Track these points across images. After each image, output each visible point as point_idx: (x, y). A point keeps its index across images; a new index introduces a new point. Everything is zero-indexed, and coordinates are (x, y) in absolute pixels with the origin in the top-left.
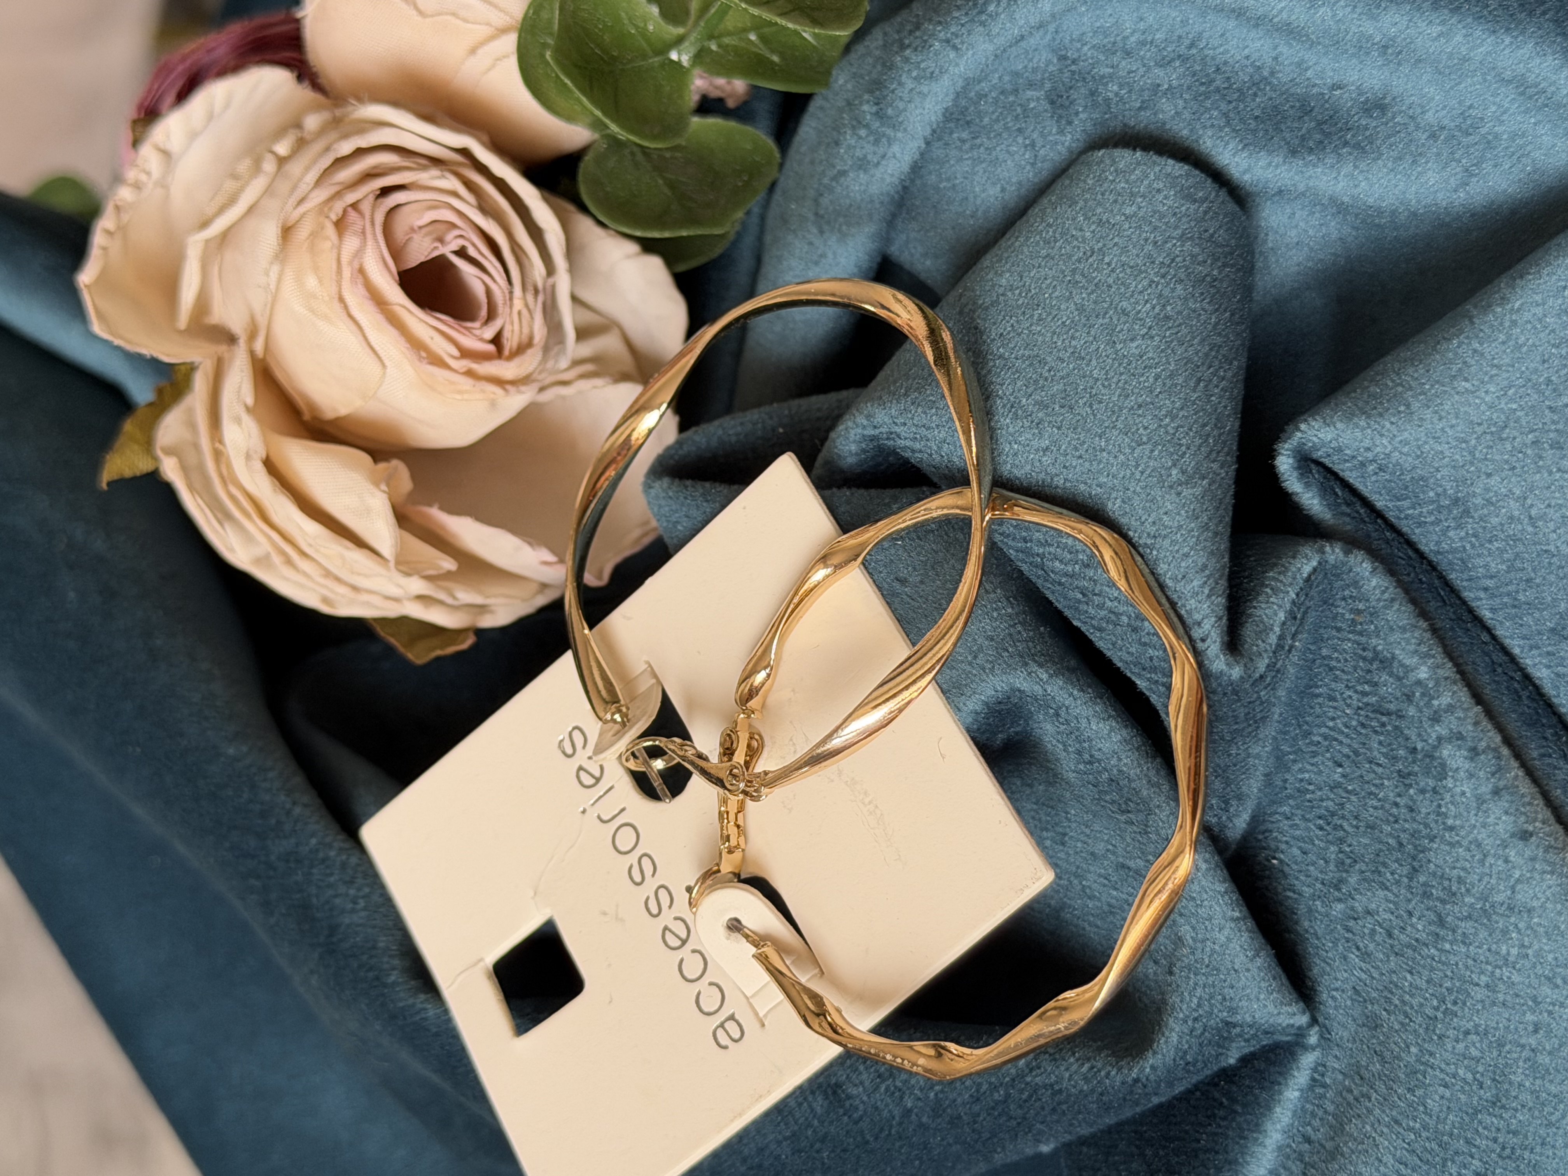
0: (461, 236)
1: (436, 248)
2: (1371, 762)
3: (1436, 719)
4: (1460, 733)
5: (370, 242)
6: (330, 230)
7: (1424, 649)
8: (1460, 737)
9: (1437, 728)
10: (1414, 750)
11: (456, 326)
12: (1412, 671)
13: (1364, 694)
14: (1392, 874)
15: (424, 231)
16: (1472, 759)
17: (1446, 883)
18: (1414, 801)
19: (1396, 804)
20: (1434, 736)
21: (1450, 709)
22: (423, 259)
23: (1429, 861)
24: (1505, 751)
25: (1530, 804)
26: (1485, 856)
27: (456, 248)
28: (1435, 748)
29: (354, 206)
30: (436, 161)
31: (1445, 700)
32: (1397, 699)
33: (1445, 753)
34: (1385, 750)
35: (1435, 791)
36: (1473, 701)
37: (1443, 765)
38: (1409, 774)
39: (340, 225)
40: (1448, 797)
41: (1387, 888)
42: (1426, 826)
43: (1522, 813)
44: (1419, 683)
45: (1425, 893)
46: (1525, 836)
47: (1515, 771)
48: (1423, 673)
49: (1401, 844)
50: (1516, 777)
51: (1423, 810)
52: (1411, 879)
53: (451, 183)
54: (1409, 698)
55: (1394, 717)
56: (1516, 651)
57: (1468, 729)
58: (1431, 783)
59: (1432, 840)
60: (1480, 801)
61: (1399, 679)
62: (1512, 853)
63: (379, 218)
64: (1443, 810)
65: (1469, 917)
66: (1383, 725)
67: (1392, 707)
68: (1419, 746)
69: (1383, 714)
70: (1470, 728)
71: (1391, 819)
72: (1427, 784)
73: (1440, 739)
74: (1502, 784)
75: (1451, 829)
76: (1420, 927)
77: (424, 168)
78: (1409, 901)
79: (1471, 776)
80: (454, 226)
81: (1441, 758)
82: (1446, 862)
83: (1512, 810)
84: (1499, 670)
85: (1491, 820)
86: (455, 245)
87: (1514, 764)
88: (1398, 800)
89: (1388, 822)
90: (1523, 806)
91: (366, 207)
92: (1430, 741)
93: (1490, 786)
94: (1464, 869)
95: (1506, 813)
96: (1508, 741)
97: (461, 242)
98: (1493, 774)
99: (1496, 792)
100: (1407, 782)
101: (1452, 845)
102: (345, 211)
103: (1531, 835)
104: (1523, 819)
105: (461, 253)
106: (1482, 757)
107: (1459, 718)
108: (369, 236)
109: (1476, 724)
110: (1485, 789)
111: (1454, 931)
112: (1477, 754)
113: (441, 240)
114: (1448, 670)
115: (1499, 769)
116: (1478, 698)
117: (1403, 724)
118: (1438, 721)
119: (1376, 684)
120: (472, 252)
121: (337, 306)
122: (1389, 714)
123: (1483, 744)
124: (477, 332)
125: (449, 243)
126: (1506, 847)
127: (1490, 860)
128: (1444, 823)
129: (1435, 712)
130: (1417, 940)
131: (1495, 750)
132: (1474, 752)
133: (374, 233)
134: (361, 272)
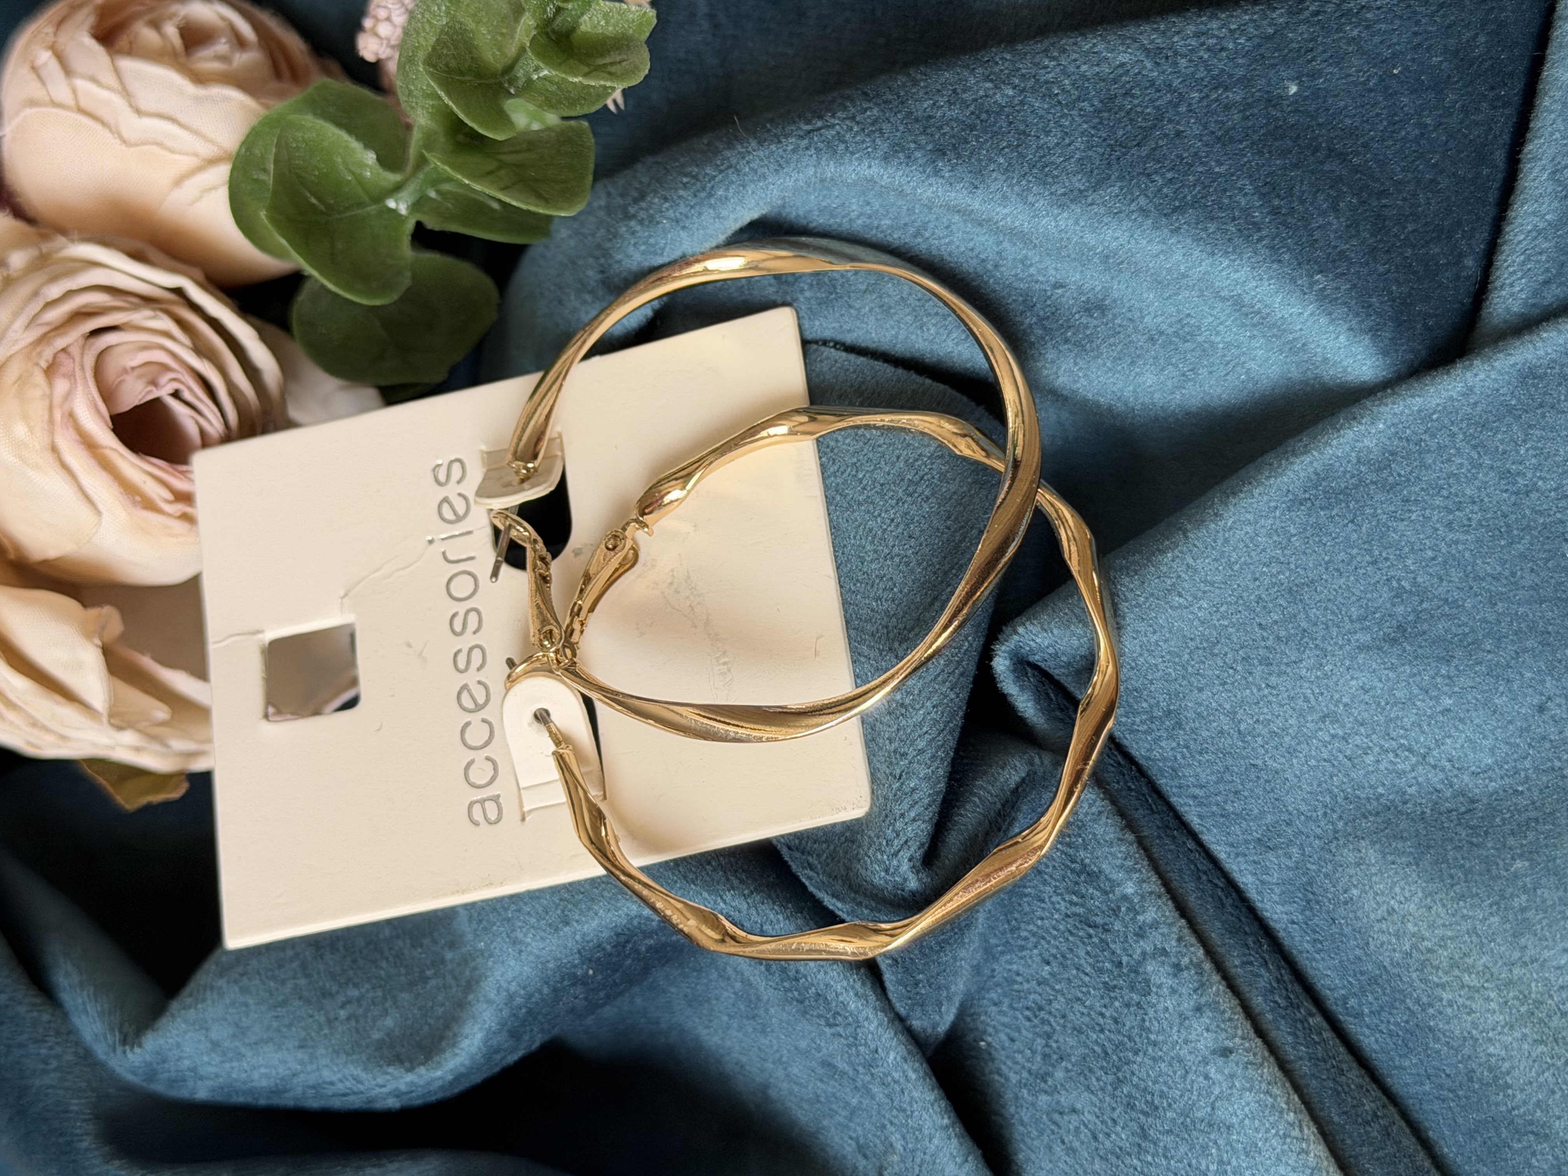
0: (175, 379)
1: (150, 390)
3: (1141, 934)
4: (1164, 949)
5: (80, 390)
6: (39, 378)
7: (1129, 863)
8: (1164, 952)
9: (1142, 943)
10: (1119, 964)
11: (170, 470)
12: (1119, 885)
14: (1098, 1080)
15: (137, 372)
16: (1175, 975)
17: (1149, 1098)
18: (1119, 1014)
19: (1102, 1015)
20: (1139, 951)
21: (1155, 925)
22: (136, 402)
23: (1133, 1074)
24: (1208, 966)
25: (1230, 1020)
26: (1187, 1072)
27: (171, 391)
28: (1139, 963)
29: (64, 350)
30: (148, 301)
31: (1149, 915)
32: (1104, 913)
33: (1150, 968)
34: (1091, 961)
35: (1138, 1004)
36: (1177, 914)
37: (1147, 981)
38: (1115, 987)
39: (50, 371)
40: (1151, 1013)
41: (1092, 1092)
42: (1130, 1038)
43: (1222, 1030)
44: (1125, 897)
45: (1128, 1104)
46: (1226, 1052)
47: (1217, 986)
48: (1129, 889)
49: (1106, 1053)
50: (1217, 994)
51: (1128, 1024)
52: (1115, 1089)
53: (164, 323)
54: (1116, 912)
55: (1100, 930)
56: (1222, 856)
57: (1171, 945)
58: (1136, 997)
59: (1136, 1053)
60: (1183, 1017)
61: (1106, 893)
62: (1213, 1070)
63: (90, 360)
64: (1147, 1023)
65: (1169, 1132)
66: (1090, 936)
67: (1099, 920)
68: (1125, 959)
69: (1090, 926)
70: (1174, 943)
71: (1098, 1028)
72: (1131, 998)
73: (1144, 954)
74: (1203, 1000)
75: (1155, 1044)
76: (1123, 1137)
77: (139, 308)
78: (1114, 1109)
79: (1173, 991)
80: (168, 369)
81: (1145, 973)
82: (1149, 1076)
83: (1213, 1027)
84: (1204, 878)
85: (1193, 1037)
86: (170, 388)
87: (1216, 978)
88: (1104, 1010)
89: (1094, 1029)
90: (1224, 1021)
91: (75, 350)
92: (1135, 956)
93: (1192, 1003)
94: (1165, 1083)
95: (1208, 1030)
96: (1210, 952)
97: (175, 385)
98: (1195, 991)
99: (1198, 1009)
100: (1112, 995)
101: (1154, 1059)
102: (55, 356)
103: (1231, 1052)
104: (1224, 1035)
105: (176, 395)
106: (1185, 974)
107: (1163, 935)
108: (79, 381)
109: (1180, 939)
110: (1187, 1005)
111: (1155, 1144)
112: (1182, 970)
113: (155, 382)
114: (1154, 885)
115: (1202, 985)
116: (1182, 910)
118: (1142, 937)
119: (1083, 896)
120: (188, 396)
121: (48, 454)
122: (1095, 926)
123: (1185, 961)
125: (164, 386)
126: (1207, 1064)
127: (1191, 1076)
128: (1148, 1038)
129: (1140, 927)
130: (1121, 1149)
131: (1198, 966)
132: (1178, 968)
133: (85, 378)
134: (71, 416)
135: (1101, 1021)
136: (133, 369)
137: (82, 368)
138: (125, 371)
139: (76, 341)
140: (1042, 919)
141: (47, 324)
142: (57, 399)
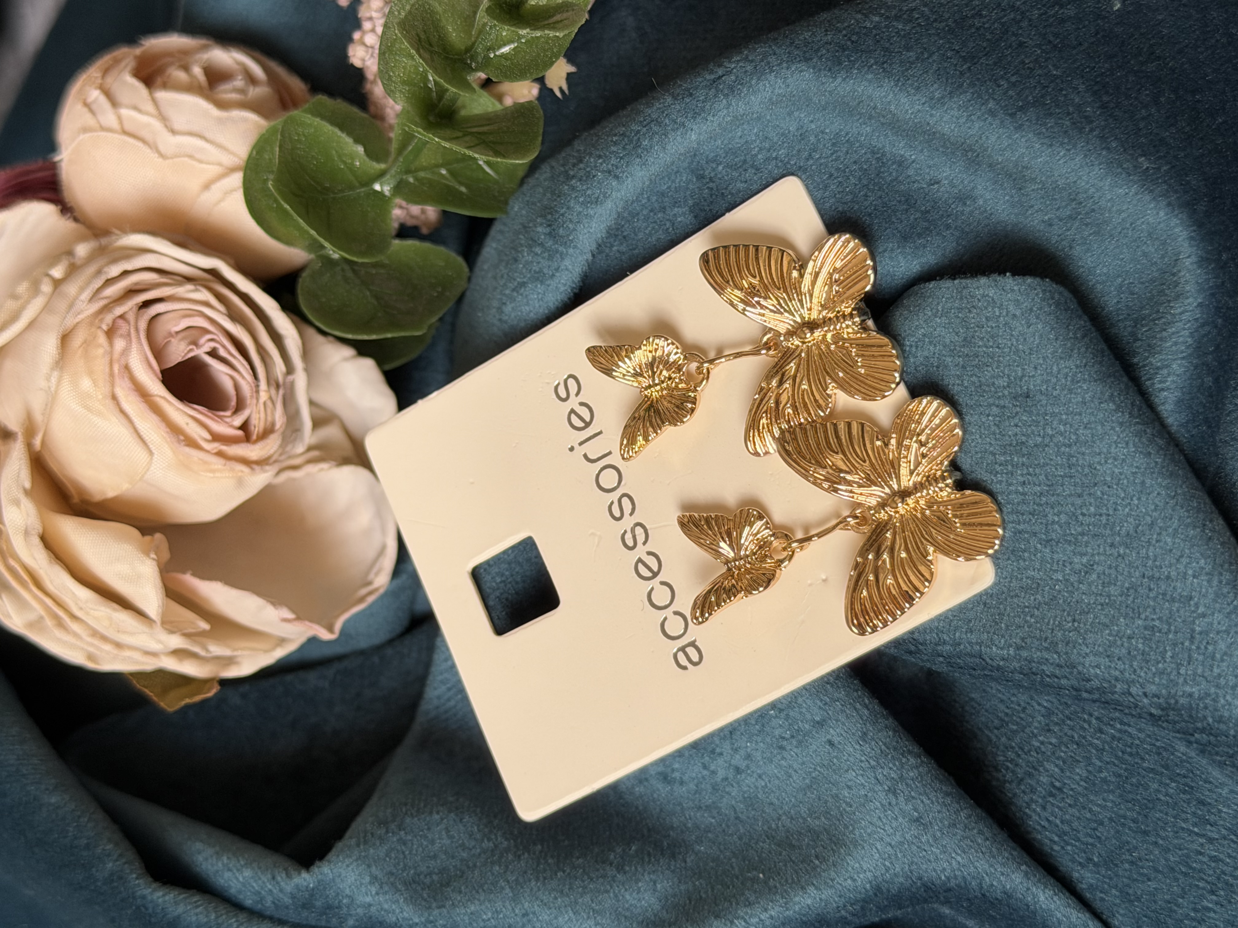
0: (212, 340)
1: (191, 350)
5: (134, 346)
6: (102, 339)
11: (210, 414)
15: (180, 336)
22: (180, 359)
27: (208, 350)
29: (122, 317)
30: (189, 279)
39: (110, 333)
53: (204, 295)
63: (143, 325)
77: (180, 284)
80: (206, 331)
86: (207, 347)
91: (131, 317)
97: (213, 344)
102: (114, 321)
105: (213, 353)
108: (134, 340)
113: (195, 343)
120: (222, 353)
121: (109, 402)
124: (228, 420)
125: (202, 346)
133: (139, 338)
134: (127, 368)
136: (176, 333)
137: (137, 330)
138: (170, 335)
139: (130, 309)
141: (106, 298)
142: (116, 356)
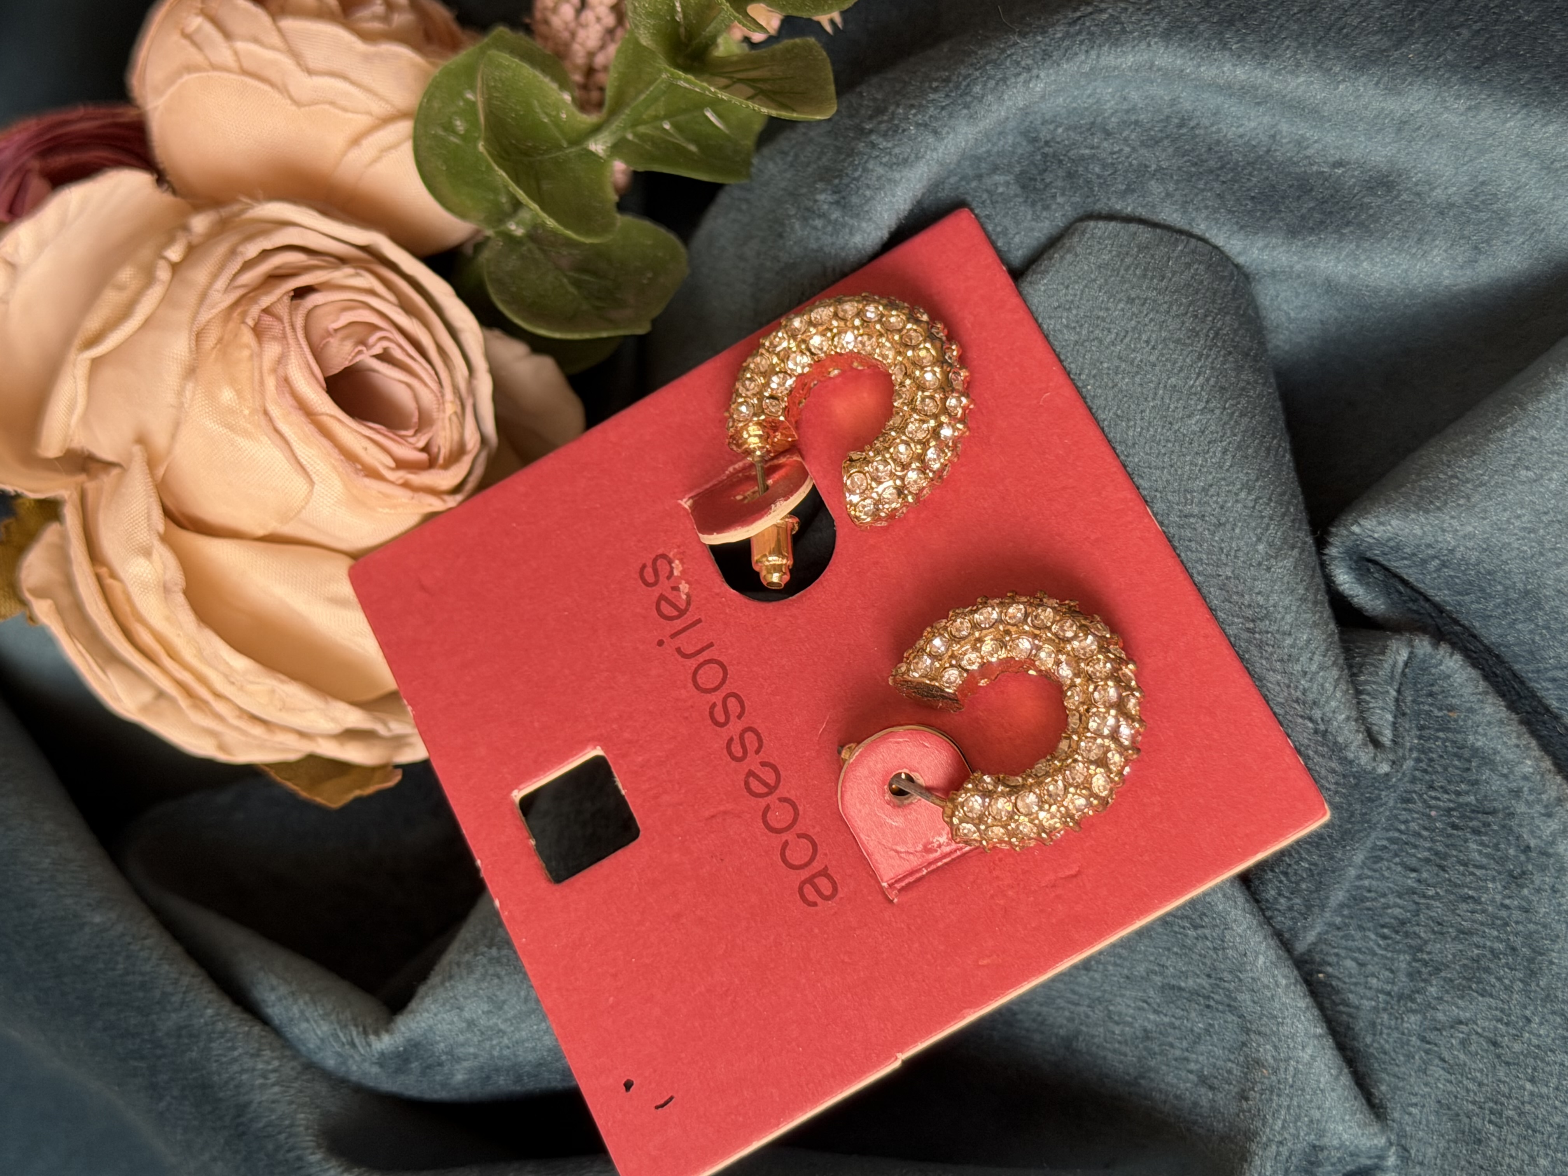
0: (384, 338)
1: (355, 354)
2: (1465, 865)
3: (1547, 813)
5: (293, 351)
6: (248, 337)
9: (1550, 823)
10: (1528, 848)
11: (391, 435)
13: (1458, 794)
15: (342, 334)
18: (1530, 902)
19: (1507, 907)
20: (1547, 831)
22: (343, 365)
27: (379, 352)
28: (1550, 844)
29: (266, 311)
30: (343, 260)
32: (1503, 796)
33: (1562, 848)
37: (1561, 862)
39: (258, 332)
41: (1491, 996)
48: (1527, 767)
54: (1517, 794)
55: (1500, 816)
63: (299, 322)
66: (1487, 824)
67: (1498, 805)
69: (1486, 813)
71: (1499, 922)
77: (334, 267)
80: (374, 327)
86: (378, 348)
88: (1507, 902)
89: (1492, 926)
91: (283, 310)
92: (1544, 838)
97: (383, 345)
102: (260, 316)
105: (384, 356)
108: (291, 341)
113: (361, 344)
117: (1513, 823)
119: (1476, 783)
120: (397, 355)
124: (410, 440)
125: (372, 347)
133: (296, 338)
134: (286, 380)
135: (1504, 913)
136: (336, 330)
137: (293, 331)
138: (329, 334)
139: (282, 299)
140: (1406, 822)
141: (246, 285)
142: (269, 363)
